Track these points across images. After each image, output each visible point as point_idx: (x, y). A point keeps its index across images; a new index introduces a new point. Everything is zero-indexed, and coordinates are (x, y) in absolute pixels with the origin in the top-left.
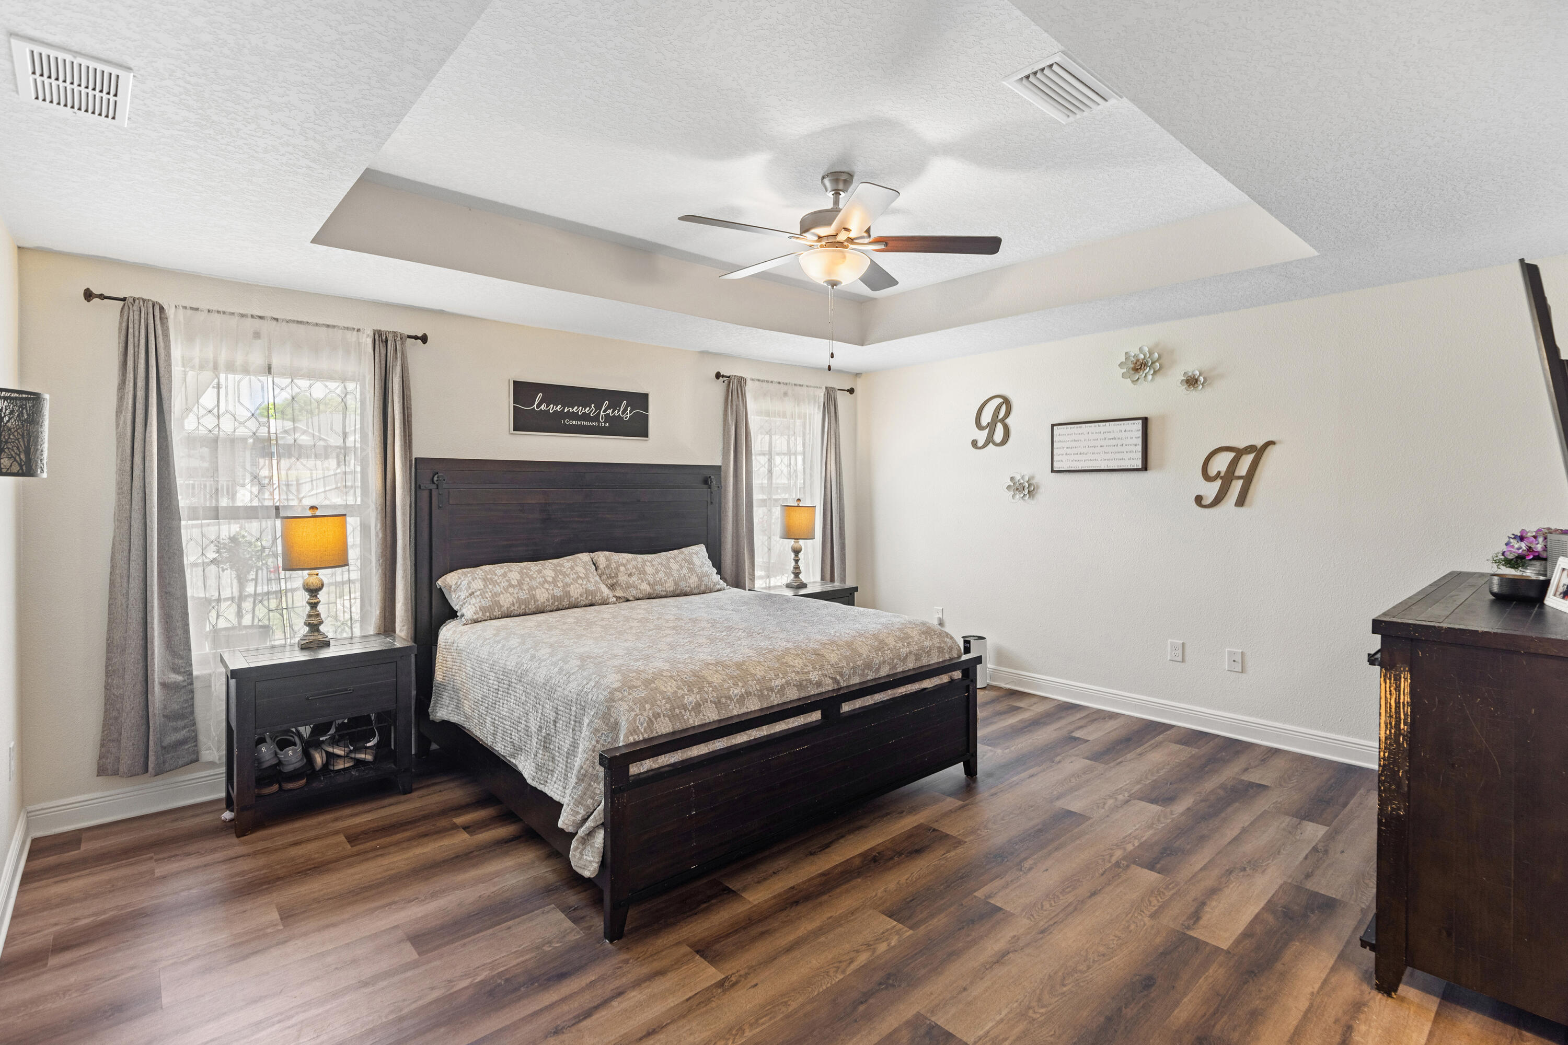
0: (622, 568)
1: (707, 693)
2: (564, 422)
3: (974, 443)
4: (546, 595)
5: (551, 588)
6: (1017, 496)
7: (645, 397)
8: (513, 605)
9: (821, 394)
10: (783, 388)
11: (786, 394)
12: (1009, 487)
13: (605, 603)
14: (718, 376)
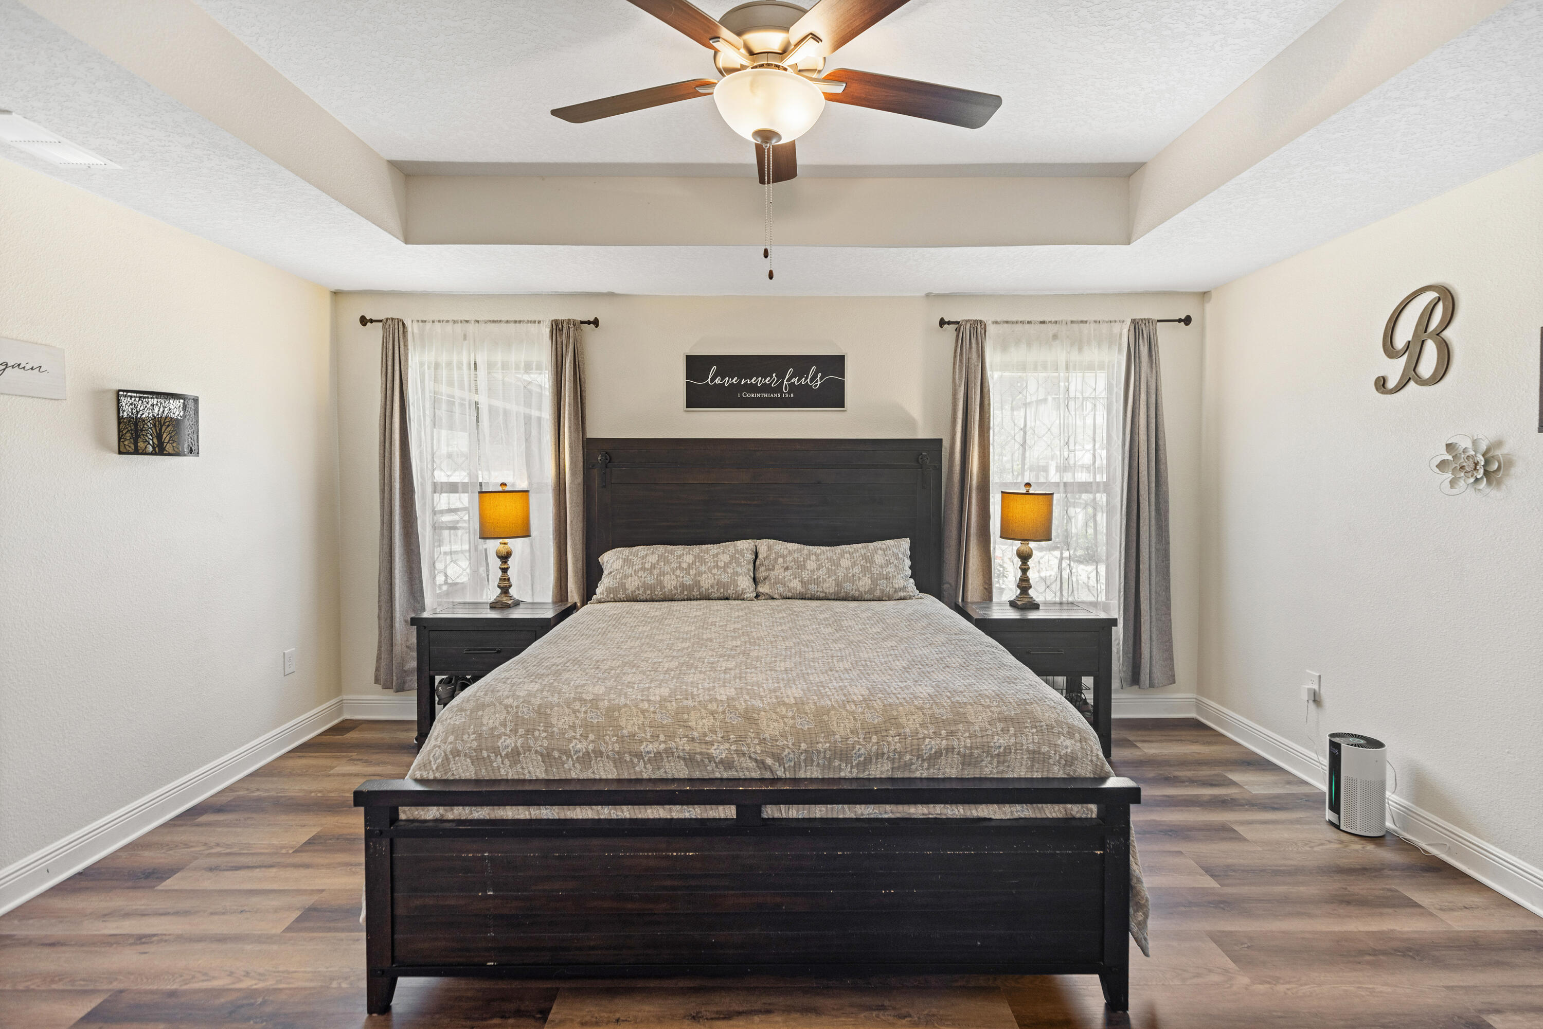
0: (780, 560)
1: (536, 739)
2: (741, 395)
3: (1381, 384)
4: (674, 583)
5: (681, 575)
6: (1462, 483)
7: (841, 359)
8: (638, 589)
9: (1124, 331)
10: (1051, 329)
11: (1055, 337)
12: (1442, 465)
13: (739, 597)
14: (942, 323)
